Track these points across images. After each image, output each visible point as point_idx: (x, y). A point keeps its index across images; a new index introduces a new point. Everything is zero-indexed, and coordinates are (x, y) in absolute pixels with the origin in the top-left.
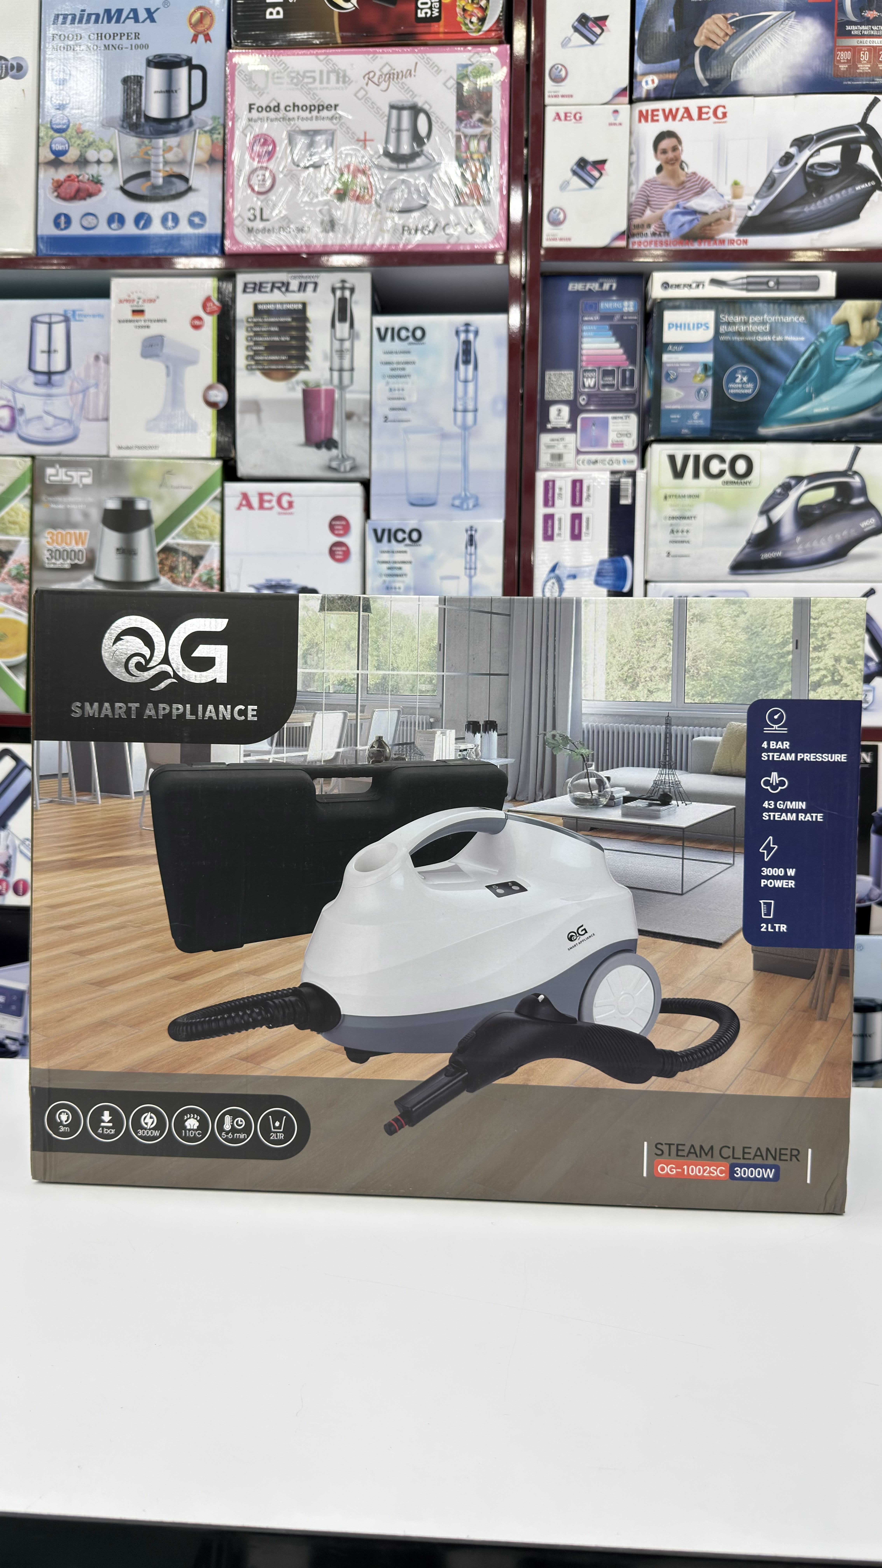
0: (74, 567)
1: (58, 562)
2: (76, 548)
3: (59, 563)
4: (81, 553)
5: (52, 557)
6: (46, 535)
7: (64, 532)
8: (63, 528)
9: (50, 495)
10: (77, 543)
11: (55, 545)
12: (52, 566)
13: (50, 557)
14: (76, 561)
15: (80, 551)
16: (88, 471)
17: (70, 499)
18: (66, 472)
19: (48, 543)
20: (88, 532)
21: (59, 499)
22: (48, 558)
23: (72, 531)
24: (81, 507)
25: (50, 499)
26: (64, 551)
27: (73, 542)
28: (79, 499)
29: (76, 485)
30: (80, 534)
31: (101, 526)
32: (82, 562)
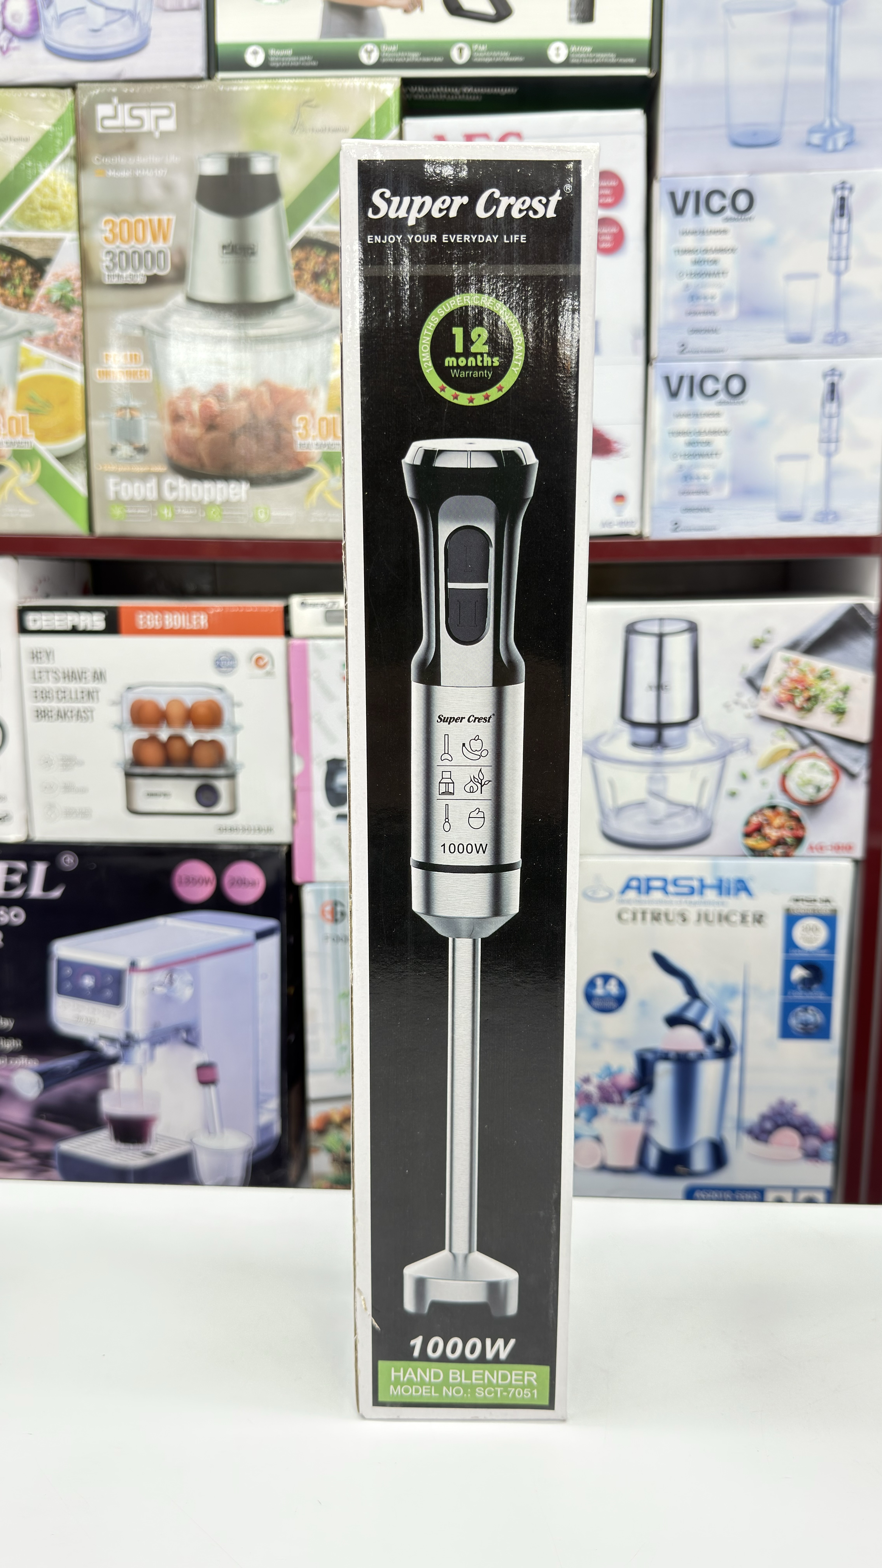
0: (153, 281)
1: (124, 274)
2: (155, 247)
3: (127, 275)
4: (162, 256)
5: (115, 265)
6: (102, 226)
7: (132, 220)
8: (131, 213)
9: (105, 154)
10: (155, 239)
11: (118, 243)
12: (115, 281)
13: (111, 265)
14: (155, 271)
15: (160, 252)
16: (168, 108)
17: (140, 160)
18: (132, 109)
19: (106, 239)
20: (173, 217)
21: (121, 160)
22: (107, 267)
23: (146, 218)
24: (160, 173)
25: (107, 160)
26: (134, 252)
27: (149, 238)
28: (156, 160)
29: (150, 134)
30: (160, 221)
31: (194, 205)
32: (165, 271)
